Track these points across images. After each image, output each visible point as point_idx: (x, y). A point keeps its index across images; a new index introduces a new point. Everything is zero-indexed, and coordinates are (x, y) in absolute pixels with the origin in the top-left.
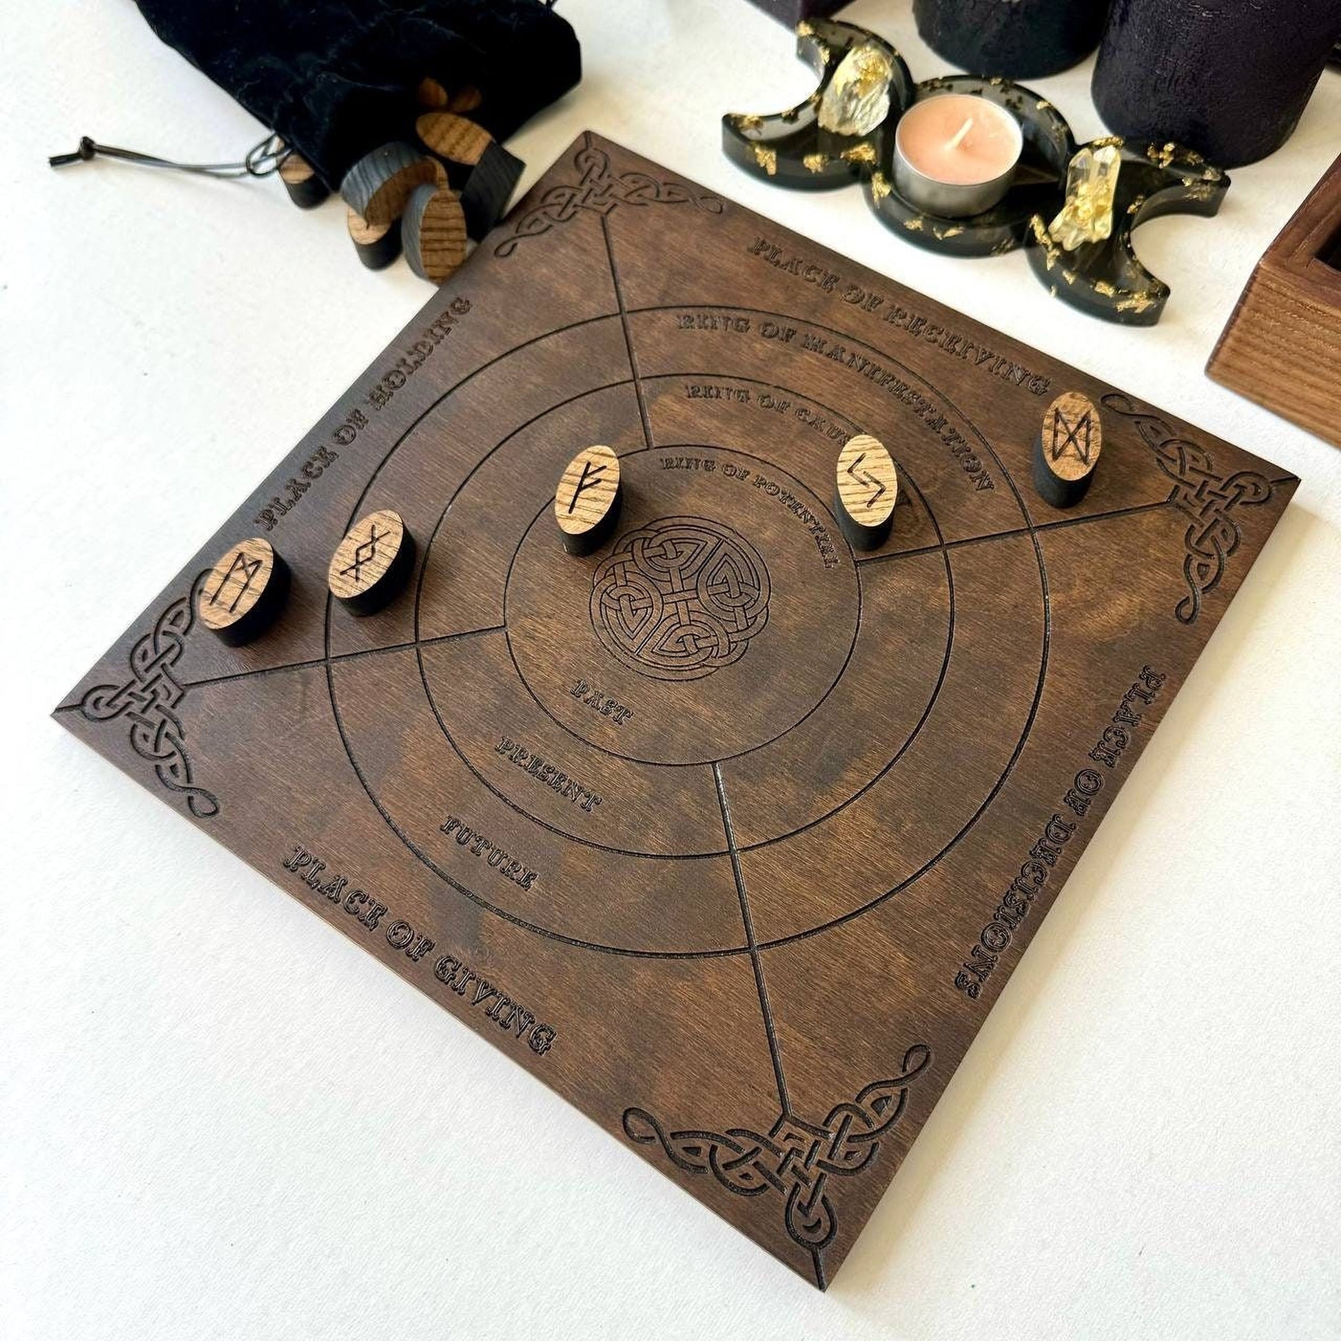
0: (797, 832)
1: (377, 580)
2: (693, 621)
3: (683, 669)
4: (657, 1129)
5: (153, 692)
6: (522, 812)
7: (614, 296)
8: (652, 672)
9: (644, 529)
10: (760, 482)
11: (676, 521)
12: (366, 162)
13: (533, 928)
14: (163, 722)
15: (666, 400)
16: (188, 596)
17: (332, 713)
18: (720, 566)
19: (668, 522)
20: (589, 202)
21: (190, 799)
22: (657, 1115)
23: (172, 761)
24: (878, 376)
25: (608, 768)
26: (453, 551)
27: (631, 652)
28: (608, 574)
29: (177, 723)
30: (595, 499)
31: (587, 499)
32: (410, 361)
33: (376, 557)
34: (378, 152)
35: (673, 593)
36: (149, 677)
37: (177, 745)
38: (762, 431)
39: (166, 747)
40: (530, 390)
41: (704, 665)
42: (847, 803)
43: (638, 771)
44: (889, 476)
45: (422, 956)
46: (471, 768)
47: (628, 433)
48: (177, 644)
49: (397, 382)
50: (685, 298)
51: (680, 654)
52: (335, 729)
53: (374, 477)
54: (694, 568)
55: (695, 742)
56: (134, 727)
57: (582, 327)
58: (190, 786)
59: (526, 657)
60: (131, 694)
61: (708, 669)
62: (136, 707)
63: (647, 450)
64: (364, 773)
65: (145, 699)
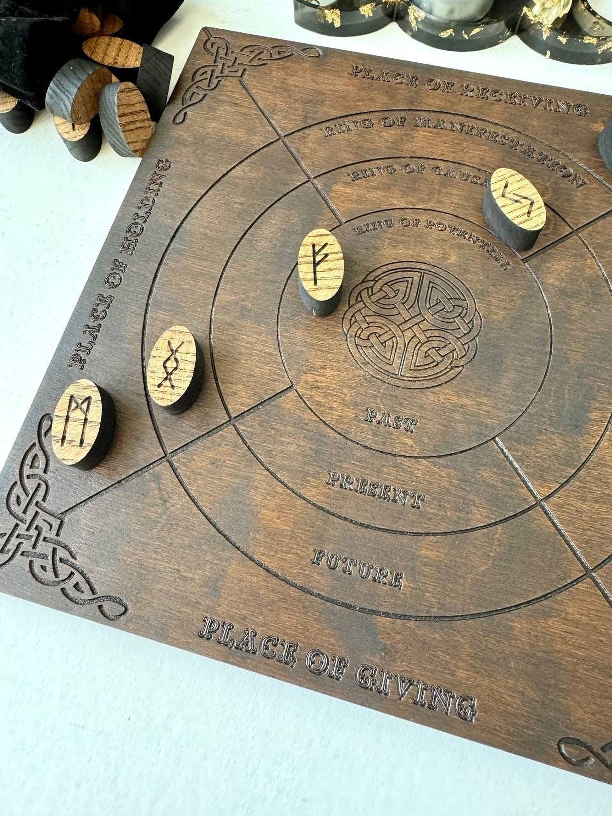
0: (579, 470)
1: (189, 383)
2: (430, 337)
3: (438, 375)
4: (589, 749)
5: (37, 528)
6: (368, 527)
7: (270, 128)
8: (417, 385)
9: (363, 282)
10: (430, 225)
11: (384, 269)
12: (58, 77)
13: (418, 618)
14: (54, 550)
15: (339, 188)
16: (37, 441)
17: (188, 497)
18: (430, 292)
19: (379, 272)
20: (226, 72)
21: (100, 607)
22: (583, 737)
23: (73, 581)
24: (474, 132)
25: (418, 469)
26: (230, 341)
27: (395, 374)
28: (352, 322)
29: (65, 547)
30: (330, 270)
31: (324, 271)
32: (141, 213)
33: (181, 365)
34: (65, 68)
35: (406, 321)
36: (29, 517)
37: (72, 566)
38: (415, 190)
39: (64, 570)
40: (237, 208)
41: (452, 368)
42: (602, 435)
43: (442, 464)
44: (531, 191)
45: (342, 673)
46: (313, 504)
47: (322, 218)
48: (41, 482)
49: (138, 231)
50: (321, 117)
51: (432, 365)
52: (195, 509)
53: (147, 305)
54: (412, 298)
55: (474, 427)
56: (31, 562)
57: (256, 155)
58: (96, 596)
59: (319, 404)
60: (18, 536)
61: (457, 369)
62: (27, 546)
63: (340, 225)
64: (233, 539)
65: (32, 537)
